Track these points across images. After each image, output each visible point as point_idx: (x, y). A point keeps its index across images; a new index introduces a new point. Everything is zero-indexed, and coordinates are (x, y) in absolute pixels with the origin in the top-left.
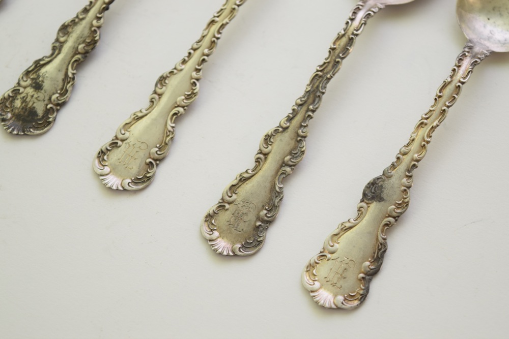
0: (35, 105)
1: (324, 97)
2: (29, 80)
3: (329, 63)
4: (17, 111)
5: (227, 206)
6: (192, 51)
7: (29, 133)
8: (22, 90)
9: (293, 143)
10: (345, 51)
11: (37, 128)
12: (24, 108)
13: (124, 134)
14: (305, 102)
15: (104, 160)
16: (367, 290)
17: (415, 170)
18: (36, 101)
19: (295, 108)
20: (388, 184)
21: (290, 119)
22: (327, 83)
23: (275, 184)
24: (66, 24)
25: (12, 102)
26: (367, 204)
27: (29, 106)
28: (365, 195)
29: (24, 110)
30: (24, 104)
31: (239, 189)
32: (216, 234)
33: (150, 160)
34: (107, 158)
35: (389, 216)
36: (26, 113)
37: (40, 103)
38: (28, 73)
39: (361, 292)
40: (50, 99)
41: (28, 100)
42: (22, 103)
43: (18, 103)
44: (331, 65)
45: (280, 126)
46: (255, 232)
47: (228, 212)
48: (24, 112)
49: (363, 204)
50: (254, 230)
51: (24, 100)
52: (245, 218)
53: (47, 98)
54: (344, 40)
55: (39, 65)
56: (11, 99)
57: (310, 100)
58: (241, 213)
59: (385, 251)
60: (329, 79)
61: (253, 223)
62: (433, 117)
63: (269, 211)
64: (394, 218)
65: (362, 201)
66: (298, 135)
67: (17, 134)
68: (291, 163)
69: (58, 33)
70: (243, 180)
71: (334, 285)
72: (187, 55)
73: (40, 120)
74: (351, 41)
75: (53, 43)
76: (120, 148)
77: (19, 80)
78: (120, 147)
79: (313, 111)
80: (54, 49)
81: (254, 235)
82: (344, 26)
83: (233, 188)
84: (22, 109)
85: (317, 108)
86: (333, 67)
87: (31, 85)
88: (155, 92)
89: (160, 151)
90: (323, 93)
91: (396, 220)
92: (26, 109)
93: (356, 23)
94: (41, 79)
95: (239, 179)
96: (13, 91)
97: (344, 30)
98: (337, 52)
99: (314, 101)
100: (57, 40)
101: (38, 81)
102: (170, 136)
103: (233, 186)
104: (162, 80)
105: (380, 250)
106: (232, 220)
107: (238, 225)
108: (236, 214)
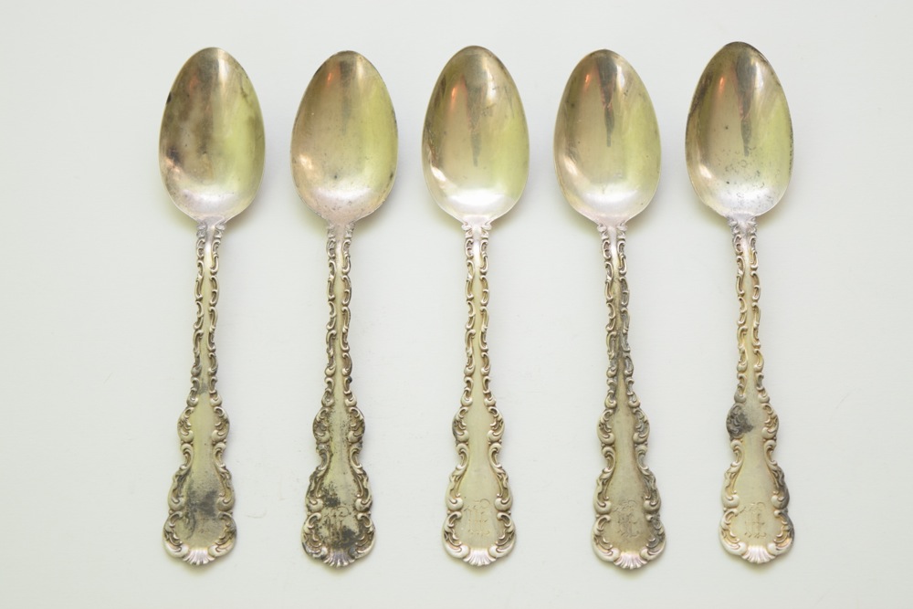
0: (344, 523)
1: (631, 355)
2: (318, 500)
3: (615, 317)
4: (329, 541)
5: (608, 517)
6: (469, 378)
7: (360, 556)
8: (319, 515)
9: (631, 418)
10: (624, 295)
11: (362, 547)
12: (335, 534)
13: (456, 502)
14: (617, 370)
15: (454, 540)
16: (790, 523)
17: (763, 380)
18: (341, 519)
19: (611, 381)
20: (746, 409)
21: (613, 396)
22: (626, 339)
23: (640, 470)
24: (318, 419)
25: (317, 534)
26: (739, 439)
27: (338, 528)
28: (730, 432)
29: (336, 536)
30: (331, 529)
31: (608, 493)
32: (615, 551)
33: (500, 514)
34: (457, 536)
35: (767, 439)
36: (341, 537)
37: (347, 518)
38: (311, 493)
39: (787, 528)
40: (355, 508)
41: (332, 523)
42: (329, 529)
43: (325, 532)
44: (619, 318)
45: (608, 408)
46: (651, 528)
47: (613, 524)
48: (338, 538)
49: (735, 442)
50: (649, 526)
51: (328, 525)
52: (633, 519)
53: (351, 509)
54: (616, 286)
55: (317, 479)
56: (313, 531)
57: (621, 366)
58: (625, 517)
59: (783, 476)
60: (625, 334)
61: (643, 520)
62: (749, 319)
63: (651, 499)
64: (772, 439)
65: (731, 440)
66: (632, 408)
67: (350, 564)
68: (642, 440)
69: (316, 435)
70: (605, 482)
71: (757, 536)
72: (466, 385)
73: (360, 536)
74: (623, 283)
75: (317, 448)
76: (462, 520)
77: (308, 507)
78: (460, 518)
79: (630, 375)
80: (322, 453)
81: (652, 532)
82: (607, 271)
83: (601, 496)
84: (333, 535)
85: (632, 370)
86: (622, 320)
87: (325, 505)
88: (458, 442)
89: (503, 499)
90: (629, 352)
91: (775, 440)
92: (338, 533)
93: (616, 262)
94: (331, 493)
95: (601, 483)
96: (310, 522)
97: (610, 276)
98: (617, 301)
99: (625, 365)
100: (319, 442)
101: (329, 497)
102: (505, 479)
103: (599, 494)
104: (457, 425)
105: (777, 478)
106: (622, 528)
107: (630, 530)
108: (622, 521)
